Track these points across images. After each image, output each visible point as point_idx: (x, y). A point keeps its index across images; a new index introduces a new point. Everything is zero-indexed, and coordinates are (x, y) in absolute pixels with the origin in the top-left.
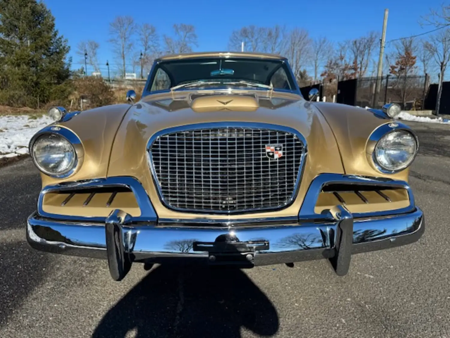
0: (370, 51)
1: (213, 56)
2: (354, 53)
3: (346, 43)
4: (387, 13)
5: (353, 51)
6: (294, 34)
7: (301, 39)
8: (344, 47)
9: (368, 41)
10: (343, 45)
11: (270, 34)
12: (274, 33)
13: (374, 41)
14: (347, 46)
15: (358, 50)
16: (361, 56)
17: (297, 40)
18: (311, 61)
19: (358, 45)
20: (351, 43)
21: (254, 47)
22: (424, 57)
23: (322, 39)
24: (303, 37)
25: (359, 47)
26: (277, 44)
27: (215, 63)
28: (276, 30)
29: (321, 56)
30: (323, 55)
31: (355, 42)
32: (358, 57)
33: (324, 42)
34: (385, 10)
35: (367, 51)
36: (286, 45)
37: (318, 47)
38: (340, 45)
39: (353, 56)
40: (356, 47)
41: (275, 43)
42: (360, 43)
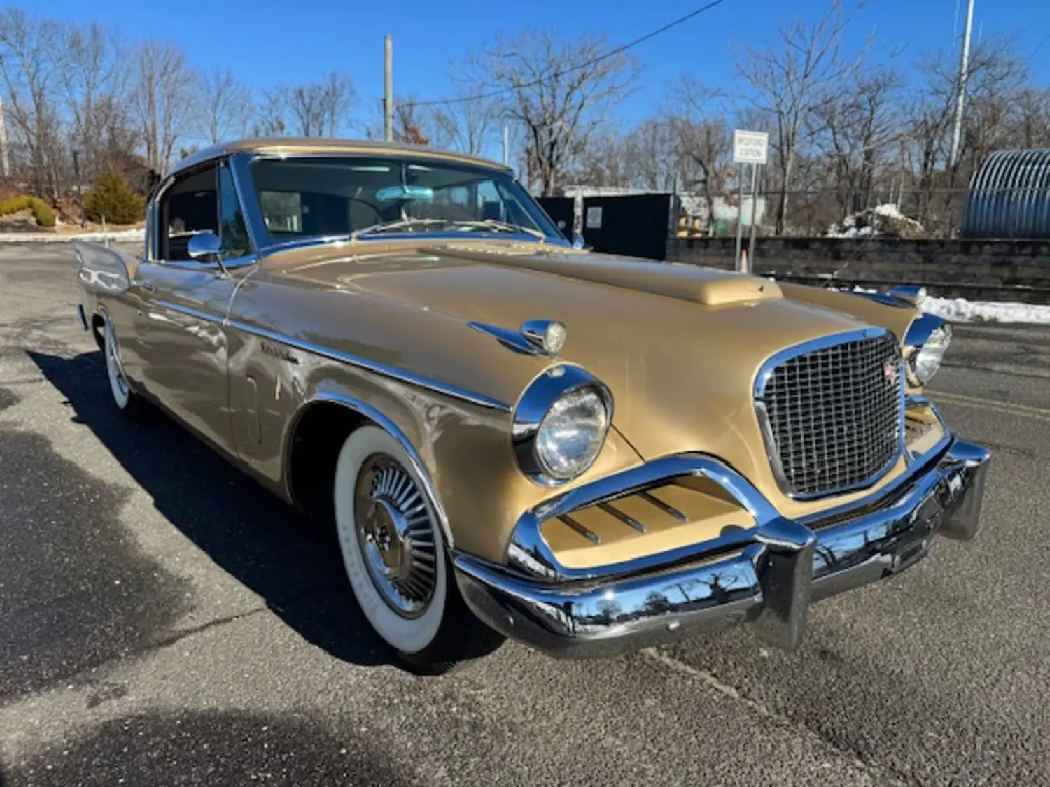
0: (335, 117)
1: (383, 154)
2: (302, 117)
3: (281, 92)
4: (389, 44)
5: (298, 112)
6: (147, 51)
7: (169, 70)
8: (277, 100)
9: (327, 93)
10: (274, 97)
11: (75, 43)
12: (86, 41)
13: (340, 96)
14: (282, 100)
15: (308, 111)
16: (317, 125)
17: (159, 68)
18: (200, 127)
19: (307, 100)
20: (291, 94)
21: (32, 70)
22: (438, 140)
23: (223, 77)
24: (173, 62)
25: (311, 104)
26: (102, 73)
27: (387, 169)
28: (95, 34)
29: (226, 118)
30: (231, 115)
31: (301, 93)
32: (311, 128)
33: (228, 82)
34: (385, 38)
35: (327, 116)
36: (126, 78)
37: (214, 94)
38: (267, 95)
39: (299, 124)
40: (304, 104)
41: (96, 69)
42: (312, 98)
